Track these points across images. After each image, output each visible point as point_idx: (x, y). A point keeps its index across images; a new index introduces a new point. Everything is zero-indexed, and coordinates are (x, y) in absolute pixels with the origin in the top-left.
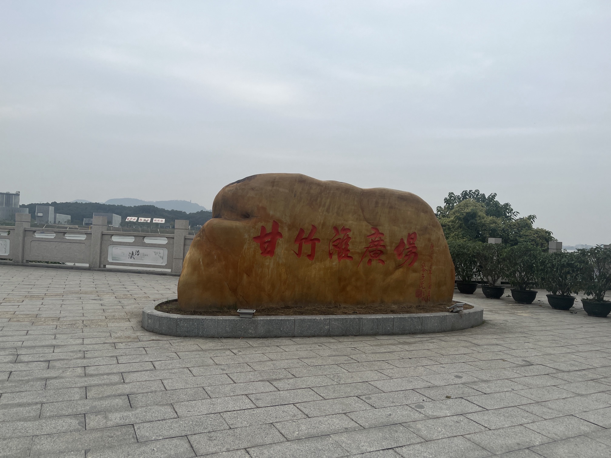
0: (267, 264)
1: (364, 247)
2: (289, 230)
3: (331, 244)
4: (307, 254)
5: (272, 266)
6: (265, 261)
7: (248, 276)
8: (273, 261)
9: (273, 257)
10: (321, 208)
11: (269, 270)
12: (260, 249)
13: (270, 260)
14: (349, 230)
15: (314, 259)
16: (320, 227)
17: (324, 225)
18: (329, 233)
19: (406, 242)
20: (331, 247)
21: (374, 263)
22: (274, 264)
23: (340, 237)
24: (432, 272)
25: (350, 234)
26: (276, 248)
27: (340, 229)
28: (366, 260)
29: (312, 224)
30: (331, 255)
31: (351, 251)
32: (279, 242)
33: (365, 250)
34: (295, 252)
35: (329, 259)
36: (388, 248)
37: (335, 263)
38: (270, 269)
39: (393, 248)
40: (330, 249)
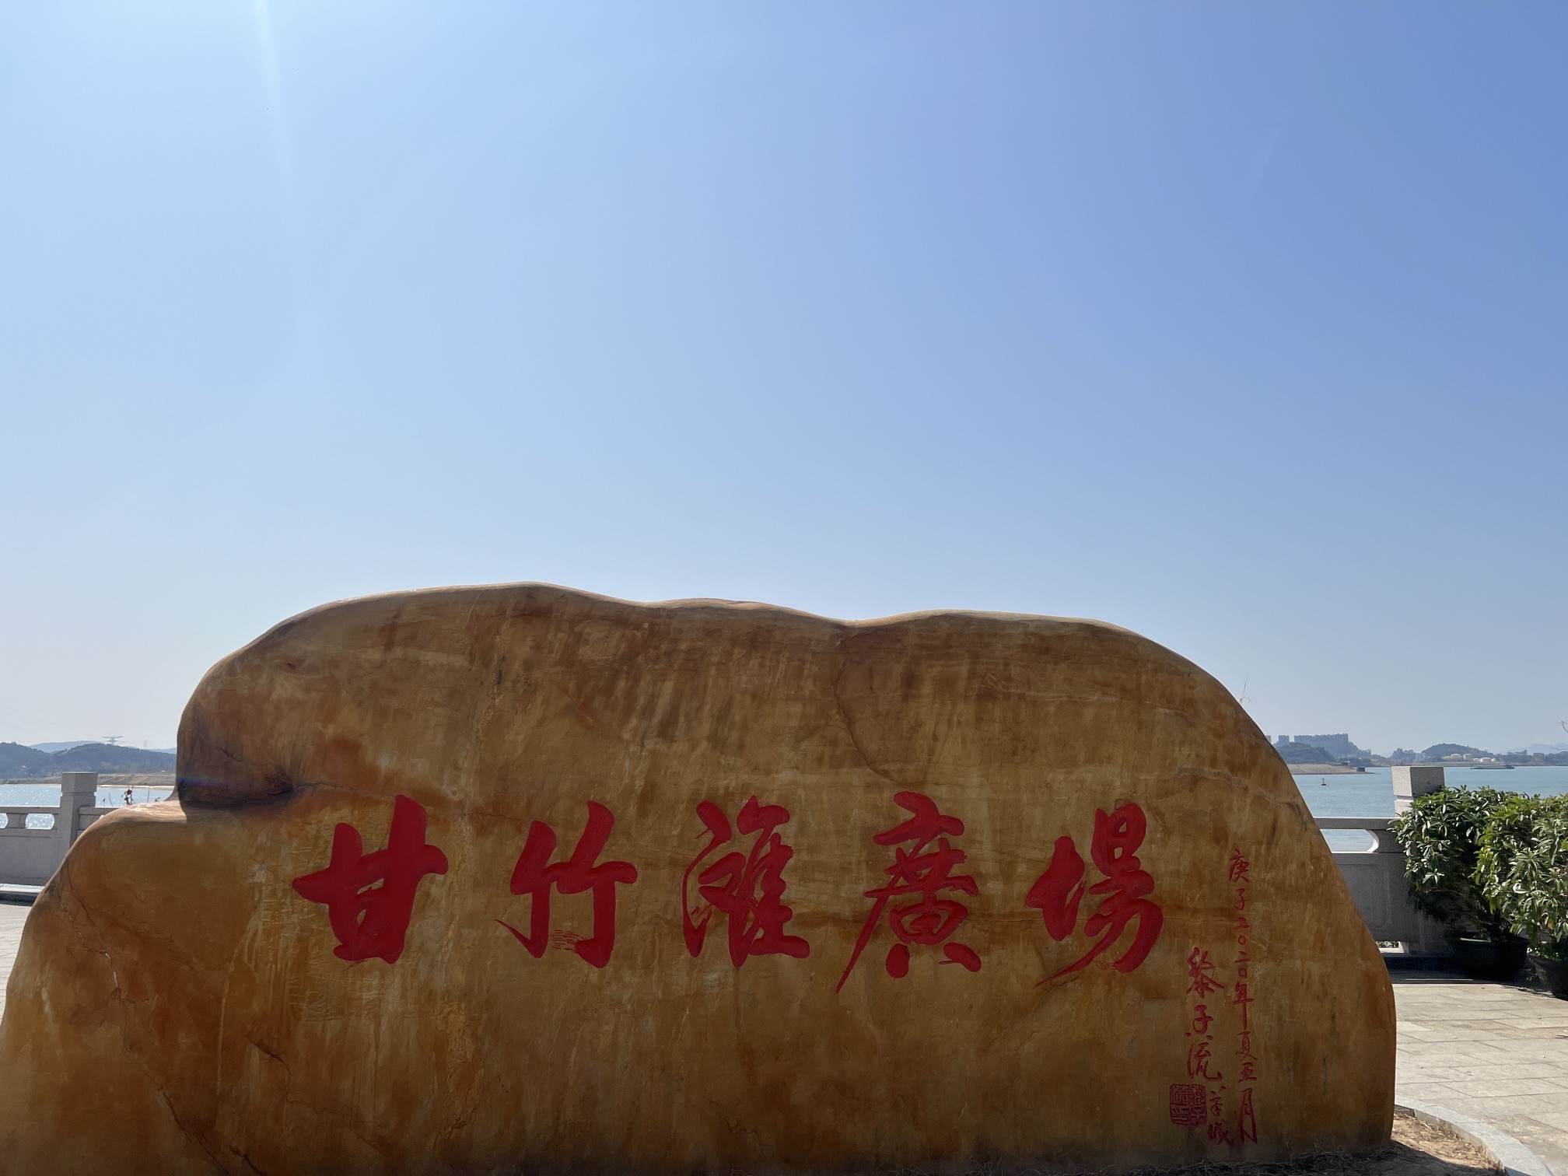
0: (368, 996)
1: (862, 888)
2: (481, 831)
3: (693, 883)
4: (576, 939)
5: (392, 1002)
6: (359, 983)
7: (273, 1056)
8: (398, 979)
9: (398, 962)
10: (634, 722)
11: (378, 1025)
12: (330, 929)
13: (383, 977)
14: (780, 814)
15: (612, 958)
16: (632, 810)
17: (648, 796)
18: (676, 832)
19: (1085, 852)
20: (697, 900)
21: (924, 962)
22: (403, 995)
23: (735, 850)
24: (1249, 995)
25: (787, 832)
26: (413, 920)
27: (733, 812)
28: (880, 947)
29: (591, 798)
30: (694, 938)
31: (796, 910)
32: (428, 894)
33: (871, 902)
34: (514, 931)
35: (686, 954)
36: (993, 887)
37: (715, 976)
38: (384, 1020)
39: (1022, 887)
40: (690, 910)
